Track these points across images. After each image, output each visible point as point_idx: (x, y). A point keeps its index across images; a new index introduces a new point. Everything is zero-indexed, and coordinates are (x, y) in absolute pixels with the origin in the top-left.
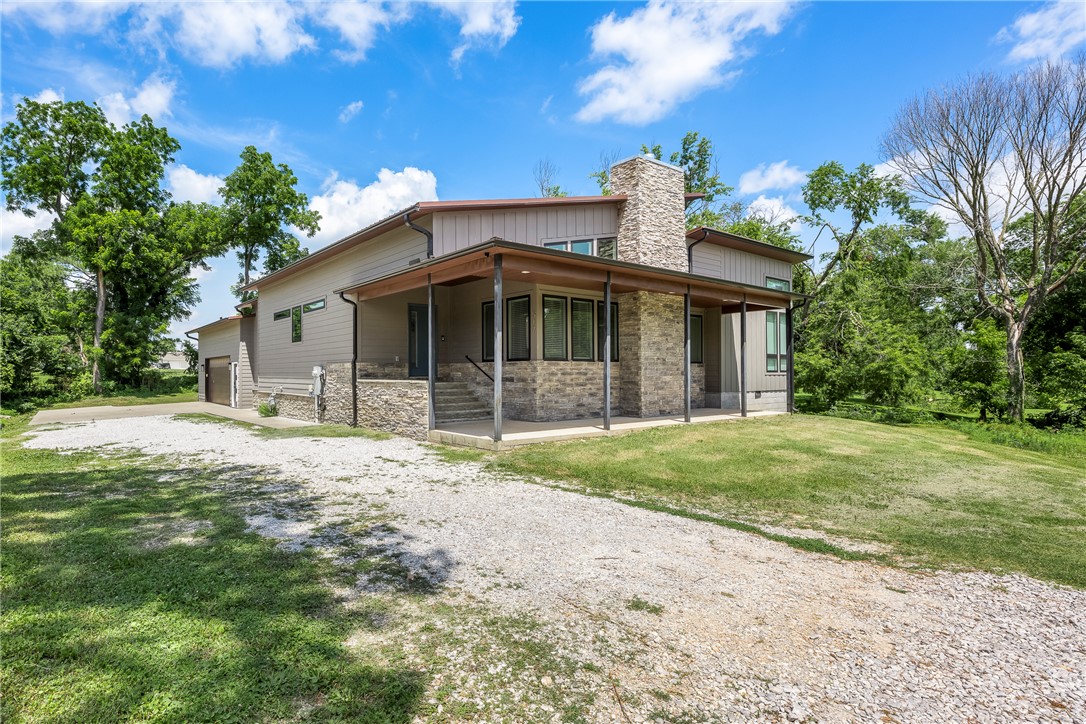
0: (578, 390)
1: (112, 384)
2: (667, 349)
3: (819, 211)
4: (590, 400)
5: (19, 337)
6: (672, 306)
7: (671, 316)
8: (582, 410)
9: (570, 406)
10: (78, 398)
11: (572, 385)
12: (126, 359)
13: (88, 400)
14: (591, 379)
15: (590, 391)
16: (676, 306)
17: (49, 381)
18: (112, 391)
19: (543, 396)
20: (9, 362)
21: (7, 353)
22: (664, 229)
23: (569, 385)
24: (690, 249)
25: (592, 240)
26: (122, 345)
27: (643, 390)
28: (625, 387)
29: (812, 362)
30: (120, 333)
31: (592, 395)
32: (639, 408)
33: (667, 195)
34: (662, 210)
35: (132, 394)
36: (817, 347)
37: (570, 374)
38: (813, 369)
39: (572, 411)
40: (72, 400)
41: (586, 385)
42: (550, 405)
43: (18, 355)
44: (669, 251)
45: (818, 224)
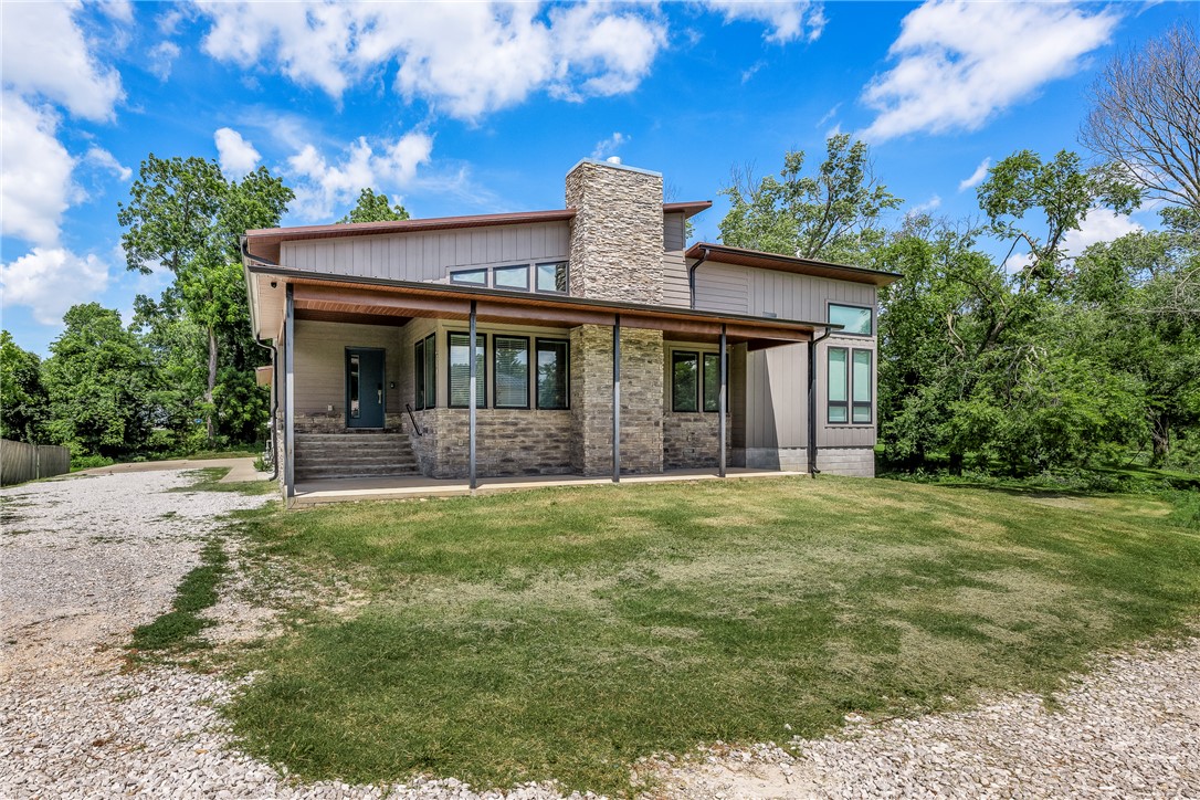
0: (505, 443)
1: (225, 439)
2: (631, 394)
3: (1002, 218)
4: (523, 455)
5: (130, 392)
6: (639, 342)
7: (638, 354)
8: (510, 467)
9: (494, 460)
10: (193, 452)
11: (494, 437)
12: (236, 415)
13: (201, 454)
14: (523, 430)
15: (522, 445)
16: (646, 342)
17: (169, 436)
18: (227, 445)
19: (448, 449)
20: (120, 416)
21: (119, 408)
22: (628, 248)
23: (487, 437)
24: (692, 271)
25: (527, 266)
26: (233, 401)
27: (587, 443)
28: (573, 439)
29: (974, 411)
30: (230, 387)
31: (525, 448)
32: (583, 465)
33: (634, 207)
34: (624, 225)
35: (244, 448)
36: (983, 393)
37: (490, 424)
38: (976, 421)
39: (493, 467)
40: (188, 454)
41: (516, 436)
42: (458, 459)
43: (129, 410)
44: (636, 274)
45: (1010, 236)
